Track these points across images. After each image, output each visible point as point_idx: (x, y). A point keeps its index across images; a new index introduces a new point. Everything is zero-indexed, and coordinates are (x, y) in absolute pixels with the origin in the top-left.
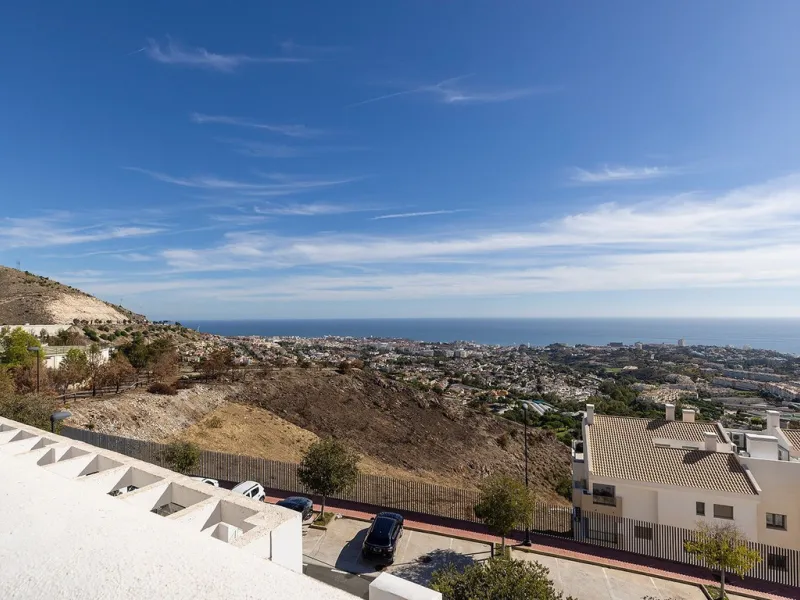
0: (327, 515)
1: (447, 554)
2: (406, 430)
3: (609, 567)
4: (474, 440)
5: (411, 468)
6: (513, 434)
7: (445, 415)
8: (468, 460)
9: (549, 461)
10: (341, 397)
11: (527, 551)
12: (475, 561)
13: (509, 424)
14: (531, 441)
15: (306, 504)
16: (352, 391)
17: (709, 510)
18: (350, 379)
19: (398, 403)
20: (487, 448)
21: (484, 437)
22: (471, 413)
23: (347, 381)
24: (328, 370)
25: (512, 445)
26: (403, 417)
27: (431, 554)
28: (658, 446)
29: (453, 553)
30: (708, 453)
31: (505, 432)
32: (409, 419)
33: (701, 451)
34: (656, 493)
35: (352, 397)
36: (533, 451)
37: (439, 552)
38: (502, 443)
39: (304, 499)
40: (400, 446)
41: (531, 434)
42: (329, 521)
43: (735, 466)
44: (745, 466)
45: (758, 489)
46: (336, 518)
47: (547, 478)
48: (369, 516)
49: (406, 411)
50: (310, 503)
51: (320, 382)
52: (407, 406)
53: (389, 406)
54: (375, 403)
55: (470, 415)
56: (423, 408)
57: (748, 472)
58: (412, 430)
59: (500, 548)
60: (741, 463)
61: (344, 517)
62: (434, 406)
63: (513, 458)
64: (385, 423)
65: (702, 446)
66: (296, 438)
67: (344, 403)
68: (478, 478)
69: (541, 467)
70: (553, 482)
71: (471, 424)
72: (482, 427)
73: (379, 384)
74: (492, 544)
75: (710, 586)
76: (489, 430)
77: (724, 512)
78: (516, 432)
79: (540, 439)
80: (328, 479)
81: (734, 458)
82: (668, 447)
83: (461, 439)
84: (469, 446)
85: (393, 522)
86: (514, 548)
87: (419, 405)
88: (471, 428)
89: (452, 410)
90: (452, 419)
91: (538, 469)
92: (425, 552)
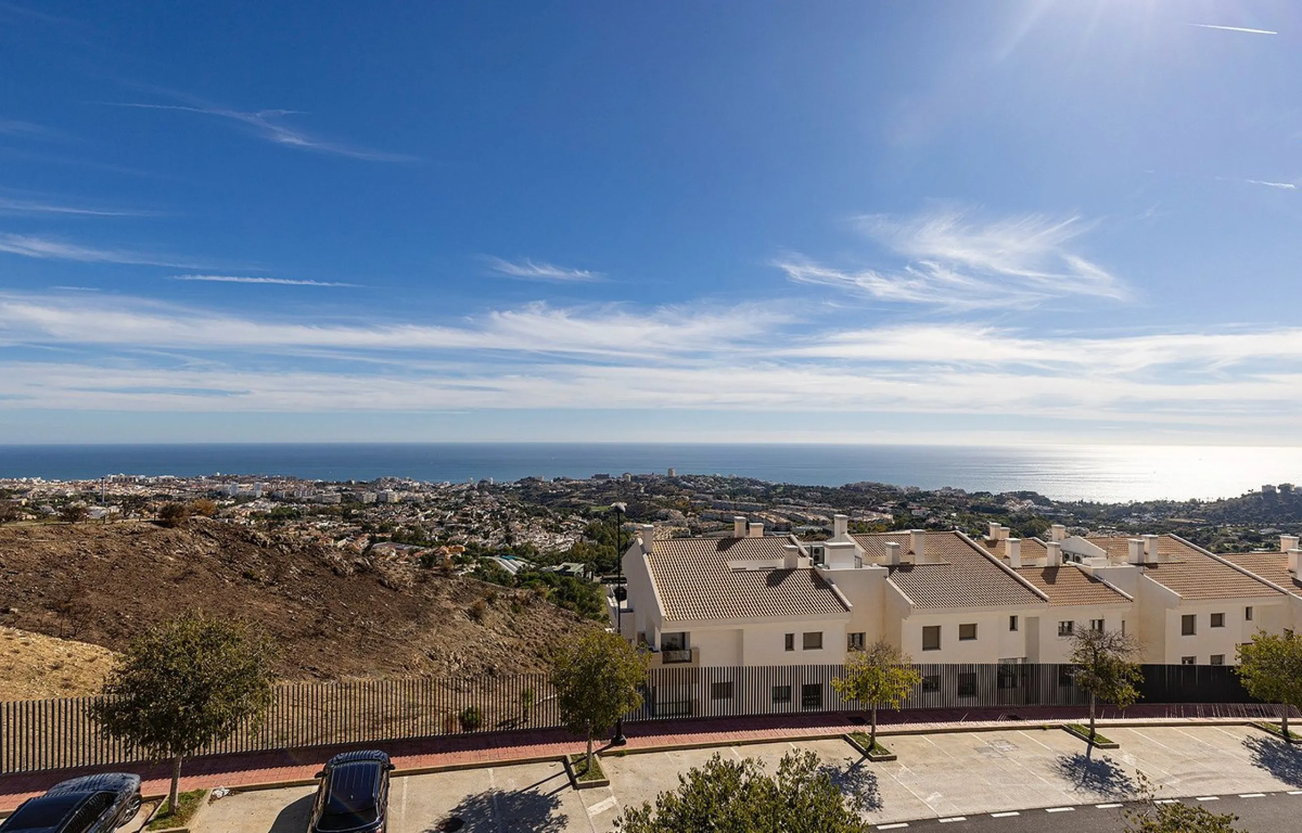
0: (185, 797)
1: (490, 800)
2: (312, 614)
3: (738, 744)
4: (432, 615)
5: (327, 677)
6: (490, 600)
7: (382, 583)
8: (427, 649)
9: (541, 631)
10: (167, 571)
11: (620, 754)
12: (544, 797)
13: (483, 586)
14: (518, 606)
15: (120, 786)
16: (195, 557)
17: (798, 642)
18: (187, 537)
19: (294, 571)
20: (455, 626)
21: (448, 611)
22: (425, 576)
23: (180, 539)
24: (133, 521)
25: (491, 616)
26: (305, 593)
27: (459, 809)
28: (736, 571)
29: (501, 794)
30: (788, 572)
31: (479, 599)
32: (317, 595)
33: (782, 570)
34: (740, 632)
35: (195, 567)
36: (520, 621)
37: (472, 802)
38: (475, 615)
39: (113, 777)
40: (304, 643)
41: (516, 597)
42: (193, 810)
43: (820, 582)
44: (829, 580)
45: (849, 605)
46: (213, 798)
47: (540, 656)
48: (311, 771)
49: (312, 584)
50: (134, 781)
51: (115, 547)
52: (313, 574)
53: (277, 577)
54: (246, 575)
55: (423, 580)
56: (343, 575)
57: (834, 586)
58: (326, 613)
59: (578, 760)
60: (825, 578)
61: (234, 791)
62: (361, 570)
63: (493, 635)
64: (269, 607)
65: (781, 564)
66: (51, 661)
67: (176, 580)
68: (444, 673)
69: (531, 641)
70: (549, 659)
71: (427, 592)
72: (444, 595)
73: (253, 540)
74: (564, 759)
75: (854, 734)
76: (455, 598)
77: (814, 641)
78: (496, 597)
79: (527, 603)
80: (199, 709)
81: (816, 573)
82: (743, 570)
83: (413, 618)
84: (428, 626)
85: (375, 767)
86: (601, 753)
87: (335, 571)
88: (427, 599)
89: (393, 575)
90: (394, 588)
91: (528, 644)
92: (445, 810)
